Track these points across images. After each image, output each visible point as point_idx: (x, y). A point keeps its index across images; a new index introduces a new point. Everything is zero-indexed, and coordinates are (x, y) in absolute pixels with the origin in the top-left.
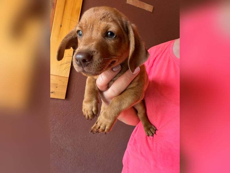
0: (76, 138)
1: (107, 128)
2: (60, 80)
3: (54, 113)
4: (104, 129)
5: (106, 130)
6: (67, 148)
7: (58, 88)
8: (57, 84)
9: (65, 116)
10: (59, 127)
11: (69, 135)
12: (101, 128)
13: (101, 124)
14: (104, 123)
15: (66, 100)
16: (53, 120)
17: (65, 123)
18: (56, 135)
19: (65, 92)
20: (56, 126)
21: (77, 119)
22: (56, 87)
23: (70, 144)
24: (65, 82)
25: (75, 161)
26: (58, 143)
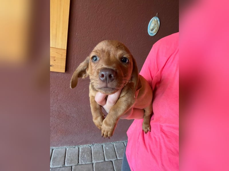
0: (80, 107)
1: (109, 133)
2: (57, 53)
3: (56, 85)
4: (107, 134)
5: (109, 135)
6: (72, 115)
7: (56, 61)
8: (55, 57)
9: (67, 88)
10: (63, 98)
11: (73, 105)
12: (104, 135)
13: (104, 131)
14: (106, 130)
15: (67, 73)
16: (56, 91)
17: (68, 94)
18: (60, 105)
19: (65, 65)
20: (59, 97)
21: (79, 91)
22: (55, 60)
23: (75, 112)
24: (63, 54)
25: (80, 125)
26: (63, 111)
